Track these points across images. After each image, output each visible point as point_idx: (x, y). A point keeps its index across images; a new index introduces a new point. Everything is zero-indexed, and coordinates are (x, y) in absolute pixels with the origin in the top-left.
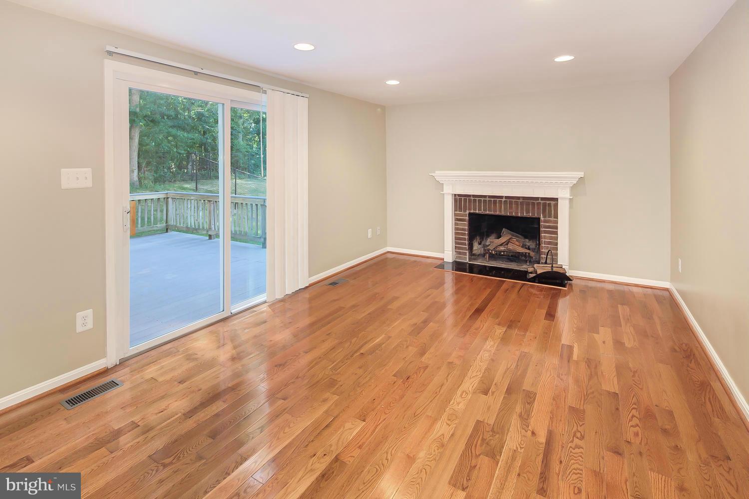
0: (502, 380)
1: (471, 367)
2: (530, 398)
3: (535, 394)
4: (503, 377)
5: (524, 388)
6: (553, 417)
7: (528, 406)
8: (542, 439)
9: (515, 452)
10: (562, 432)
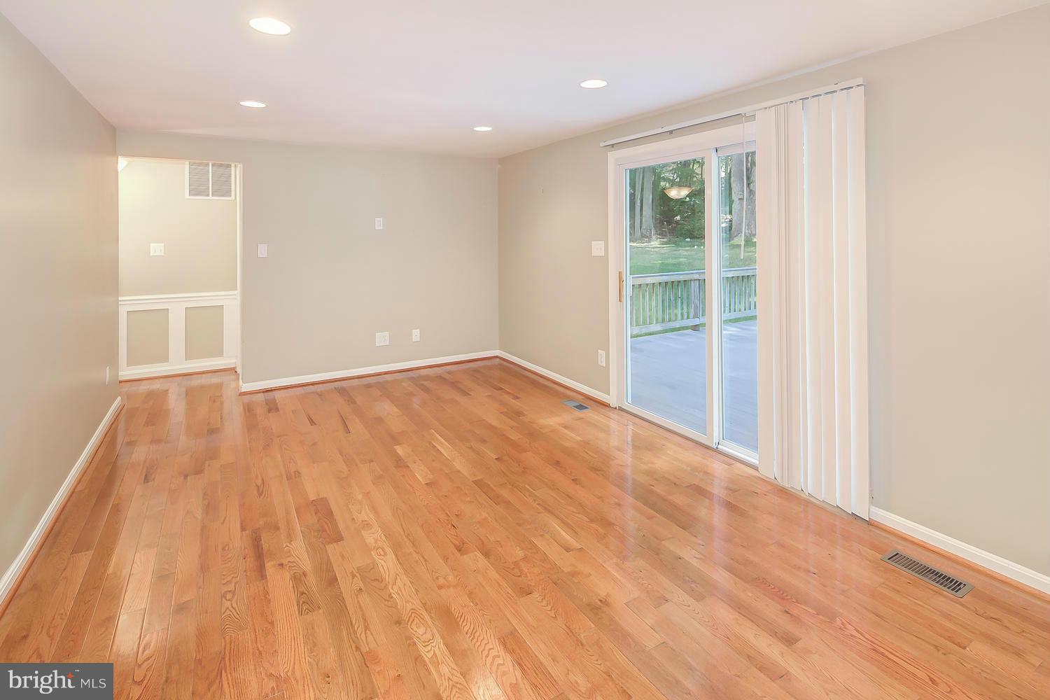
0: (358, 602)
1: (416, 590)
2: (306, 603)
3: (301, 613)
4: (360, 607)
5: (321, 611)
6: (265, 596)
7: (302, 589)
8: (269, 565)
9: (290, 538)
10: (249, 587)
